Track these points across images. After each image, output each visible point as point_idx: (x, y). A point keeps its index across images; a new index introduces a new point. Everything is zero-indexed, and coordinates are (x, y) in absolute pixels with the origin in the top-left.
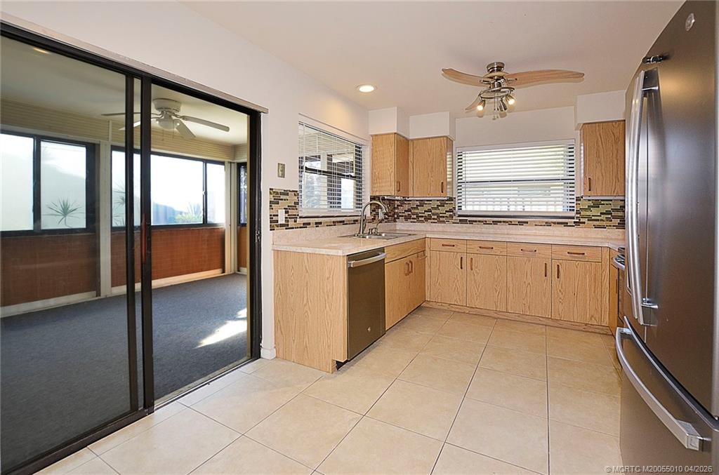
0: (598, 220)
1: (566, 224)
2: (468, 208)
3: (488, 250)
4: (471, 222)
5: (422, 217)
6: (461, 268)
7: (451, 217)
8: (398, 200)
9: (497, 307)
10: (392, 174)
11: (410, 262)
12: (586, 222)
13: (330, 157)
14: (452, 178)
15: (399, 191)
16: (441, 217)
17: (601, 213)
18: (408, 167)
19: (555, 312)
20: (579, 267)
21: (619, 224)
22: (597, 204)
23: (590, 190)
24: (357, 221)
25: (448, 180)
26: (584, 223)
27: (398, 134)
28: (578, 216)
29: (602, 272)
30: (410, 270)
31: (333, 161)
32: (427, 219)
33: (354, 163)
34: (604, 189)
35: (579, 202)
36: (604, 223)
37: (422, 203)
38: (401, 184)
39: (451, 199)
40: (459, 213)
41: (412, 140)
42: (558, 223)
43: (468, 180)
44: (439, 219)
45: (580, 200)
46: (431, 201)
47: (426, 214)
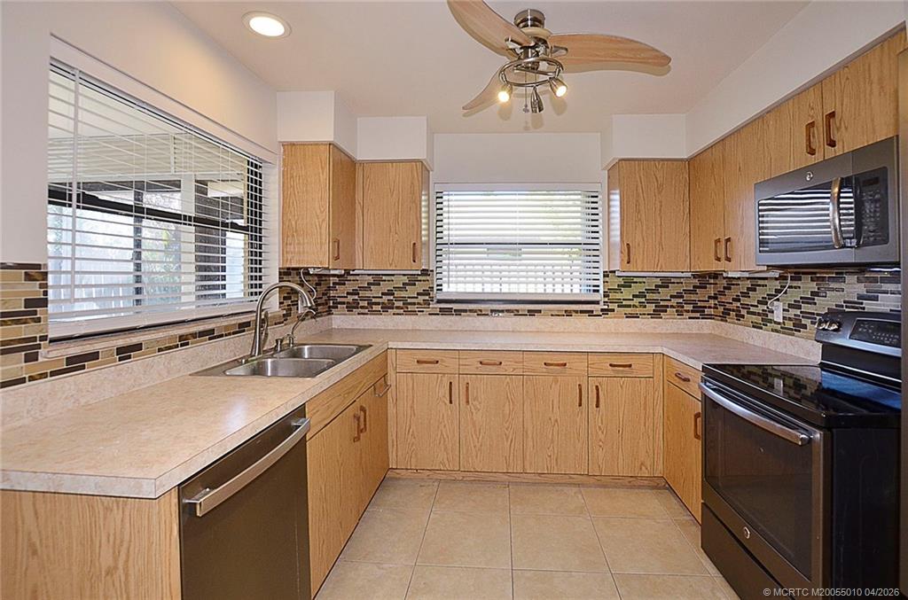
0: (629, 306)
1: (590, 313)
2: (452, 287)
3: (494, 368)
4: (458, 312)
5: (378, 304)
6: (451, 402)
7: (427, 303)
8: (334, 275)
9: (508, 466)
10: (325, 225)
11: (363, 409)
12: (616, 308)
13: (201, 187)
14: (428, 235)
15: (337, 258)
16: (410, 304)
17: (634, 296)
18: (354, 213)
19: (593, 463)
20: (624, 386)
21: (654, 310)
22: (628, 283)
23: (628, 263)
24: (248, 324)
25: (423, 239)
26: (613, 310)
27: (336, 146)
28: (606, 299)
29: (654, 393)
30: (362, 426)
31: (209, 196)
32: (386, 307)
33: (245, 199)
34: (645, 261)
35: (607, 279)
36: (638, 311)
37: (378, 280)
38: (341, 244)
39: (425, 272)
40: (440, 296)
41: (362, 163)
42: (582, 312)
43: (453, 240)
44: (407, 308)
45: (608, 276)
46: (393, 275)
47: (385, 298)
